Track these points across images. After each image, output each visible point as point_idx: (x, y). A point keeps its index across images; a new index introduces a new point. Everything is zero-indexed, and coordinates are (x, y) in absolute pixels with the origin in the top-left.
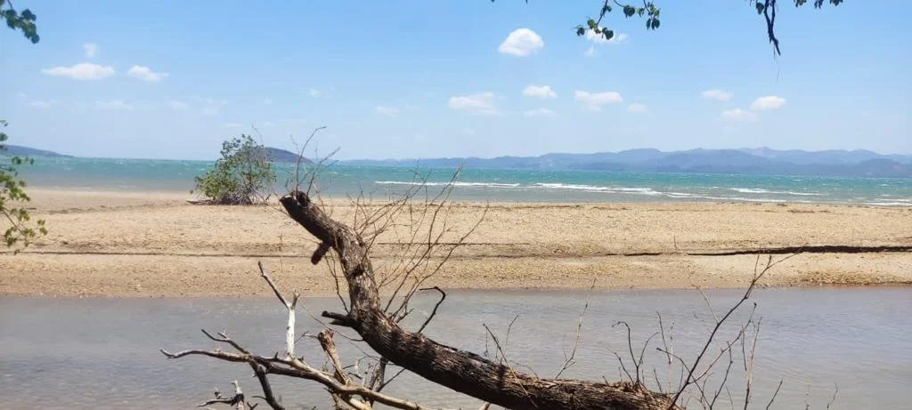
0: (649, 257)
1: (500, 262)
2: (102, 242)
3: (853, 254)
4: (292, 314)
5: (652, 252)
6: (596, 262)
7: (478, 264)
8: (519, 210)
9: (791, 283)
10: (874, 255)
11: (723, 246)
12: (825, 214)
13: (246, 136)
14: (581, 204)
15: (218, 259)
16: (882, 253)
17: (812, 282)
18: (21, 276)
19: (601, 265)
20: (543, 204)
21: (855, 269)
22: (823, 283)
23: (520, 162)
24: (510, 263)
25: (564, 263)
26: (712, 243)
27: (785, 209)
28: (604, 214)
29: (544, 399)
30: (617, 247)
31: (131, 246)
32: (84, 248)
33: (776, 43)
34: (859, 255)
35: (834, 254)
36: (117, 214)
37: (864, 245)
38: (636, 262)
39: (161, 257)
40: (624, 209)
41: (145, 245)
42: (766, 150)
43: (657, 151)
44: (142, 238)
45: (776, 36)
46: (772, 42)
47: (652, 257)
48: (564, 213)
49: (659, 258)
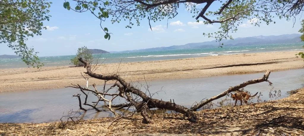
0: (189, 70)
1: (149, 75)
2: (48, 77)
3: (248, 66)
4: (88, 81)
6: (174, 73)
11: (210, 66)
13: (85, 47)
15: (77, 79)
16: (258, 65)
18: (29, 86)
26: (208, 66)
27: (244, 55)
31: (55, 77)
32: (44, 79)
35: (243, 66)
36: (50, 71)
38: (185, 72)
39: (63, 80)
41: (59, 77)
42: (262, 36)
44: (58, 75)
49: (192, 70)
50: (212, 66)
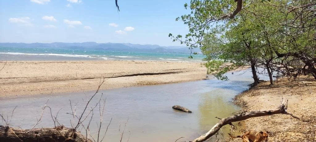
0: (90, 79)
3: (152, 76)
5: (92, 77)
6: (71, 82)
7: (21, 86)
8: (41, 64)
9: (134, 85)
10: (157, 75)
11: (115, 75)
12: (145, 64)
14: (67, 61)
16: (159, 75)
17: (140, 84)
19: (73, 83)
20: (51, 61)
21: (152, 80)
22: (143, 84)
23: (41, 45)
24: (35, 85)
25: (58, 83)
26: (111, 73)
27: (134, 62)
28: (75, 65)
29: (25, 137)
30: (79, 76)
33: (118, 7)
34: (153, 76)
35: (146, 76)
37: (154, 73)
38: (86, 81)
40: (83, 63)
42: (130, 44)
43: (96, 43)
45: (118, 5)
46: (117, 7)
47: (91, 79)
48: (59, 65)
49: (93, 79)
50: (117, 75)
